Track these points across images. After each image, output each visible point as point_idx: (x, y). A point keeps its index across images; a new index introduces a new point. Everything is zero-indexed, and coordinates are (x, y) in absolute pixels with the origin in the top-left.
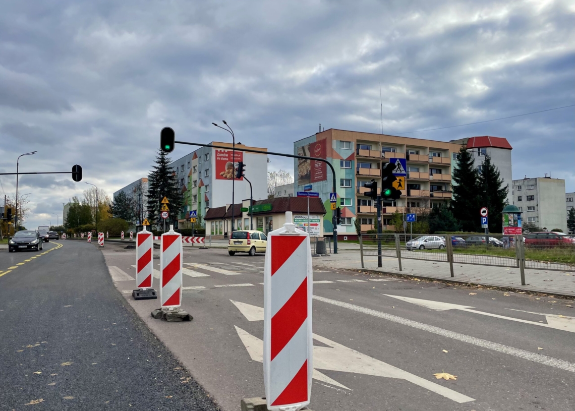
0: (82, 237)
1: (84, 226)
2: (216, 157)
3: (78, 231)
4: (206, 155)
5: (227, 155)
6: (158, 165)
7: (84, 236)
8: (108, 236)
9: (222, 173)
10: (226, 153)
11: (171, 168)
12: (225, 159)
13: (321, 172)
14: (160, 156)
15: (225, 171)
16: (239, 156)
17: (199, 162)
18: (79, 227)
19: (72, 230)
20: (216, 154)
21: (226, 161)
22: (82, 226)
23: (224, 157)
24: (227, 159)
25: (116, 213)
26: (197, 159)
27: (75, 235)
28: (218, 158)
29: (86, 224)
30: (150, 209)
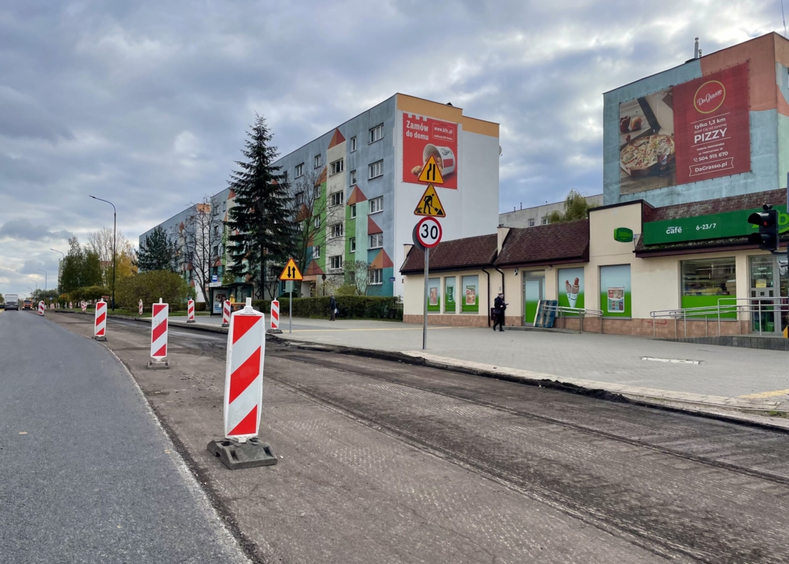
0: (84, 309)
1: (87, 289)
2: (405, 130)
3: (78, 298)
4: (372, 131)
5: (426, 129)
6: (249, 161)
7: (88, 307)
8: (141, 310)
9: (415, 169)
10: (425, 124)
11: (277, 168)
12: (423, 137)
13: (726, 153)
14: (255, 142)
15: (421, 164)
16: (451, 132)
17: (349, 149)
18: (79, 290)
19: (67, 296)
20: (405, 124)
21: (425, 142)
22: (84, 288)
23: (420, 132)
24: (427, 138)
25: (148, 267)
26: (344, 144)
27: (71, 304)
28: (409, 134)
29: (93, 284)
30: (235, 253)
